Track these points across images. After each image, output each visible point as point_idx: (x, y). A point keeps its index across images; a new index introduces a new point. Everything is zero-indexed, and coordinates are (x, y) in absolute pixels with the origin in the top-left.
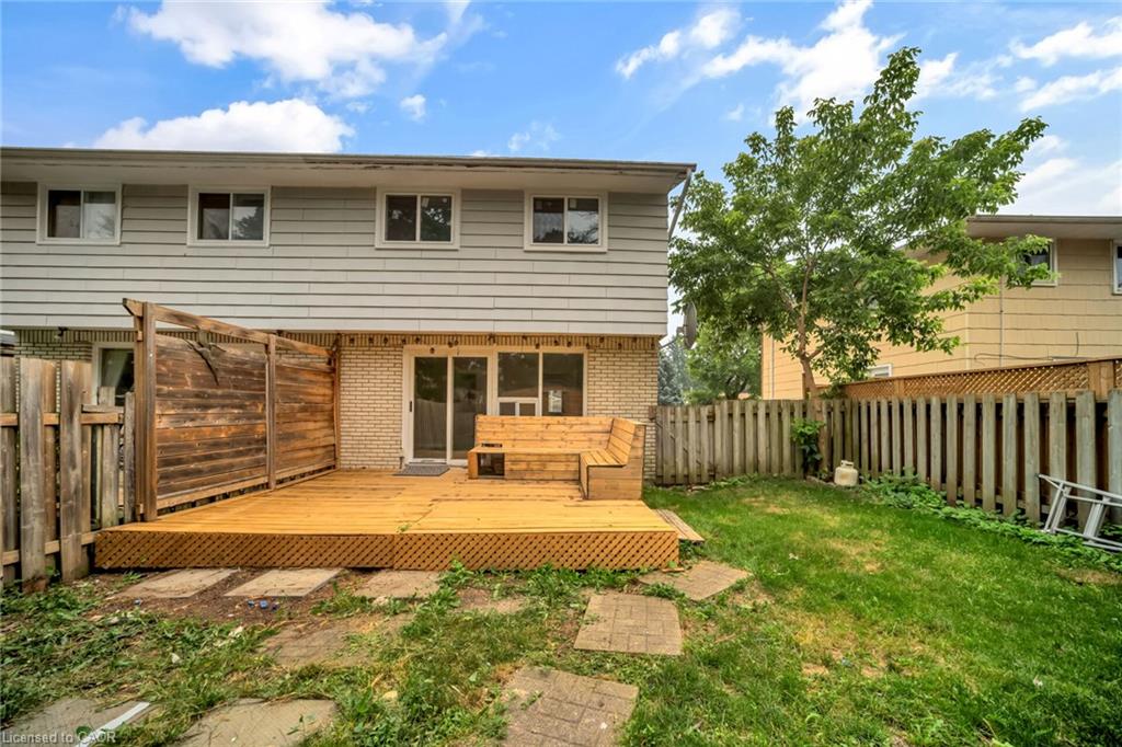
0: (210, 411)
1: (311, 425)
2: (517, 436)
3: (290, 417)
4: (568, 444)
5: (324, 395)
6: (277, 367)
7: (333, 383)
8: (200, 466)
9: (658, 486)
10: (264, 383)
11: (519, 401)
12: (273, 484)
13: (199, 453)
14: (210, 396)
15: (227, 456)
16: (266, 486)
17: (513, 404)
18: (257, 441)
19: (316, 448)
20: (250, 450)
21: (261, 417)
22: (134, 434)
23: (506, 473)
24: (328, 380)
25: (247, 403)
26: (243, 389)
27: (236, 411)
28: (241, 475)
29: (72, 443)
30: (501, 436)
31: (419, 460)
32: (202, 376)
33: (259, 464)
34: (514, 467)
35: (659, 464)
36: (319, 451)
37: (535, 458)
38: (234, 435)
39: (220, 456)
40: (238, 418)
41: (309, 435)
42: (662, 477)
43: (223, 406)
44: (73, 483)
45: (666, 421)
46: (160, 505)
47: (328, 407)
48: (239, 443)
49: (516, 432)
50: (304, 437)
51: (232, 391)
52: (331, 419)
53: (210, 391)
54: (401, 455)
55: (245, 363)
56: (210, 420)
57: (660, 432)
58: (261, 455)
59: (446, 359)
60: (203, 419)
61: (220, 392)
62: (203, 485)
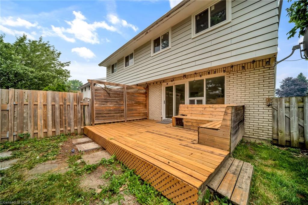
0: (108, 103)
1: (139, 107)
2: (193, 112)
3: (132, 105)
4: (214, 117)
5: (143, 100)
6: (127, 92)
7: (146, 97)
8: (105, 115)
9: (274, 144)
10: (123, 97)
11: (196, 99)
12: (126, 121)
13: (105, 112)
14: (108, 100)
15: (113, 113)
16: (124, 121)
17: (194, 100)
18: (121, 110)
19: (140, 113)
20: (119, 112)
21: (123, 105)
22: (91, 107)
23: (184, 126)
24: (144, 95)
25: (118, 101)
26: (117, 98)
27: (115, 103)
28: (117, 118)
29: (79, 109)
30: (187, 112)
31: (167, 119)
32: (106, 95)
33: (122, 116)
34: (187, 124)
35: (275, 132)
36: (141, 114)
37: (195, 121)
38: (115, 109)
39: (111, 113)
40: (116, 105)
41: (138, 110)
42: (277, 140)
43: (112, 102)
44: (79, 116)
45: (281, 107)
46: (95, 123)
47: (145, 103)
48: (116, 111)
49: (192, 111)
50: (136, 110)
51: (114, 98)
52: (146, 106)
53: (108, 98)
54: (161, 117)
55: (118, 92)
56: (108, 105)
57: (275, 113)
58: (123, 114)
59: (173, 86)
60: (106, 105)
61: (111, 99)
62: (106, 119)
